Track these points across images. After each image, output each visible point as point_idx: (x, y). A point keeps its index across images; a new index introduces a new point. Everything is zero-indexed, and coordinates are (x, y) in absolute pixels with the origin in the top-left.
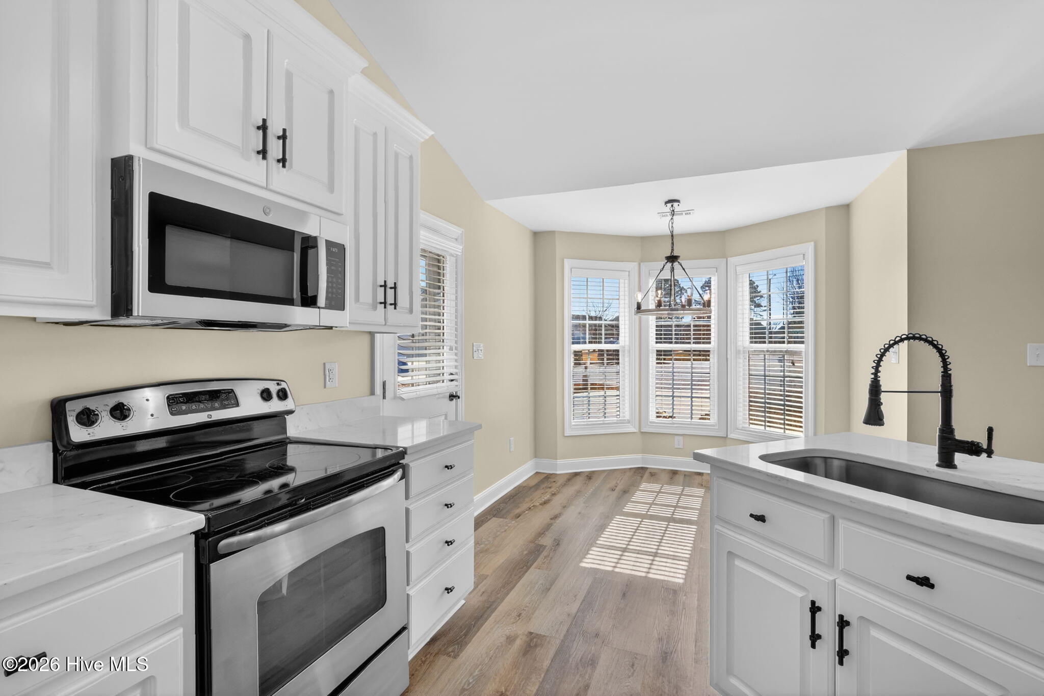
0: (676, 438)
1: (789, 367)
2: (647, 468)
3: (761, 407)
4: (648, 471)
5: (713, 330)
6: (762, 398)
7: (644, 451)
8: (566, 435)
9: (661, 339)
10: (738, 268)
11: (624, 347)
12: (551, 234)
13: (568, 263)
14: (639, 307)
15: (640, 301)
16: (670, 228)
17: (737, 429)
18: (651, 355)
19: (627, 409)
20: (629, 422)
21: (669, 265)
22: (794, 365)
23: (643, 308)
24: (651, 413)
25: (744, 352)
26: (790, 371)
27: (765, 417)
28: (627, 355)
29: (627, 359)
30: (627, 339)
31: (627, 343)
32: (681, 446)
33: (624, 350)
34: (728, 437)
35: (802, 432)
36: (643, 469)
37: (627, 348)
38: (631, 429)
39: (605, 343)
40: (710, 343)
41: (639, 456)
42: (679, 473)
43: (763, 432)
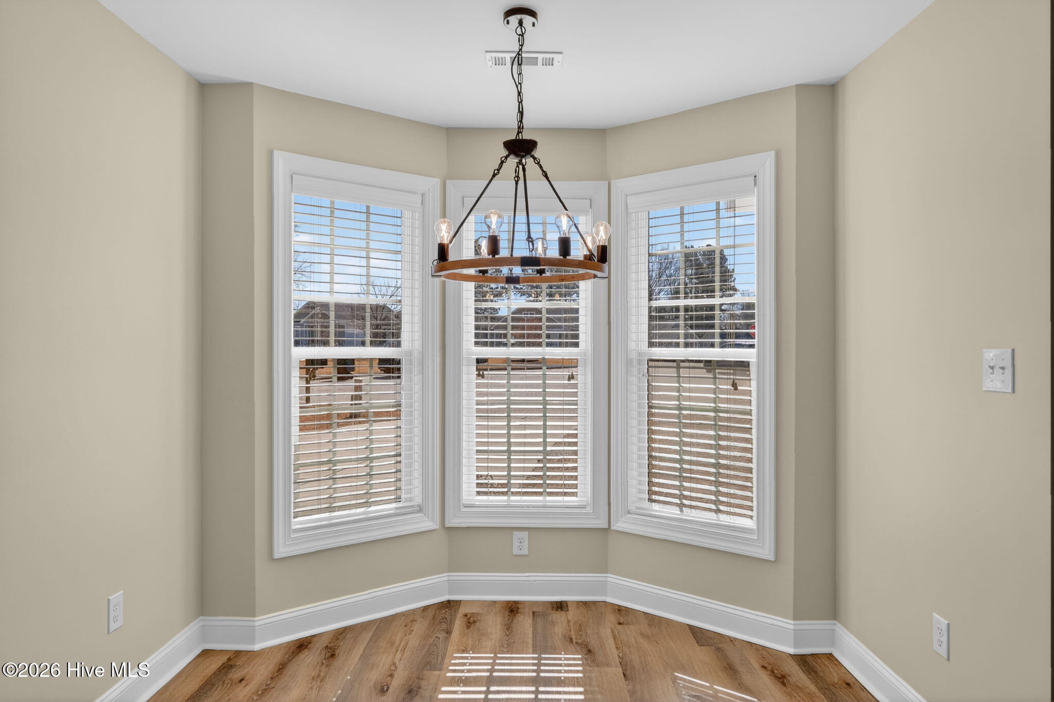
0: (516, 534)
1: (727, 392)
2: (458, 603)
3: (674, 469)
4: (463, 610)
5: (582, 320)
6: (675, 452)
7: (453, 566)
8: (276, 556)
9: (485, 336)
10: (630, 200)
11: (410, 353)
12: (244, 88)
13: (282, 162)
14: (443, 252)
15: (446, 242)
16: (516, 76)
17: (629, 512)
18: (465, 369)
19: (417, 483)
20: (420, 509)
21: (513, 161)
22: (736, 389)
23: (452, 257)
24: (465, 486)
25: (640, 362)
26: (728, 401)
27: (681, 488)
28: (416, 369)
29: (417, 379)
30: (417, 336)
31: (418, 345)
32: (525, 551)
33: (411, 360)
34: (612, 528)
35: (751, 517)
36: (449, 605)
37: (416, 354)
38: (427, 523)
39: (373, 344)
40: (576, 345)
41: (443, 578)
42: (520, 606)
43: (677, 518)
